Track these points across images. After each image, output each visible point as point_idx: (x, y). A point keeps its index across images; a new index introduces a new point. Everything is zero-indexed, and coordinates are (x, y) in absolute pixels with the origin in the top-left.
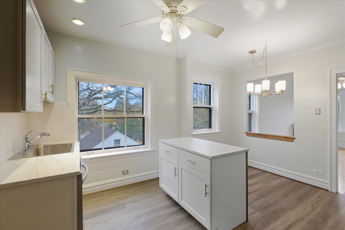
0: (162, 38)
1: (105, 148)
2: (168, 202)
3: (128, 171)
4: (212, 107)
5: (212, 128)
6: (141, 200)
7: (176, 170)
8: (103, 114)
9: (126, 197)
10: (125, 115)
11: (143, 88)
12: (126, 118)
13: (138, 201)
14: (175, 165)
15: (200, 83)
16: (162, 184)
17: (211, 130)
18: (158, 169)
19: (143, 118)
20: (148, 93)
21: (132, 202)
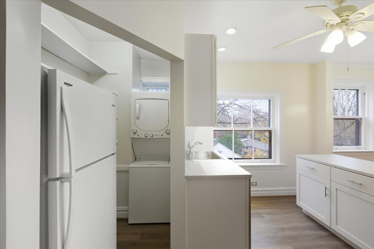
0: (321, 51)
1: (235, 159)
2: (310, 224)
3: (256, 183)
4: (361, 119)
5: (361, 145)
6: (277, 214)
7: (327, 190)
8: (232, 127)
9: (260, 207)
10: (251, 127)
11: (270, 101)
12: (253, 131)
13: (274, 214)
14: (325, 184)
15: (342, 89)
16: (300, 203)
17: (360, 148)
18: (295, 186)
19: (270, 132)
20: (276, 105)
21: (268, 214)
